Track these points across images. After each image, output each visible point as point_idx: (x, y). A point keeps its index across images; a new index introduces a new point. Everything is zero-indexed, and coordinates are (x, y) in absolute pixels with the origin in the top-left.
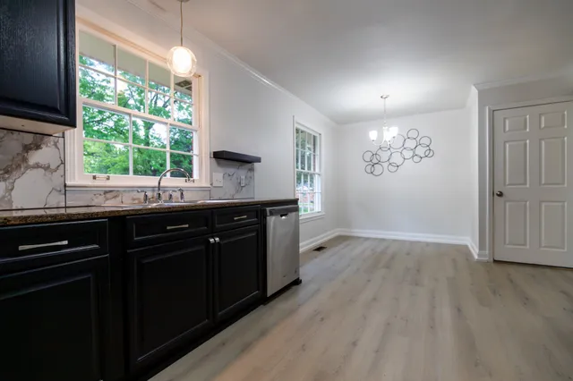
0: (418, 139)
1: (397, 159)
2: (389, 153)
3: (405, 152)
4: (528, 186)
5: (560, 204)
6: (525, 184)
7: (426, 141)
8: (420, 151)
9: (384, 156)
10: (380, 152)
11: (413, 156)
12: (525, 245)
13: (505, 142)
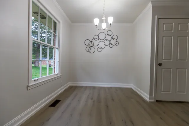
0: (112, 36)
1: (102, 45)
2: (98, 41)
3: (106, 42)
4: (172, 60)
5: (184, 70)
6: (171, 59)
7: (115, 37)
8: (113, 42)
9: (96, 43)
10: (93, 41)
11: (109, 44)
12: (170, 91)
13: (163, 36)
